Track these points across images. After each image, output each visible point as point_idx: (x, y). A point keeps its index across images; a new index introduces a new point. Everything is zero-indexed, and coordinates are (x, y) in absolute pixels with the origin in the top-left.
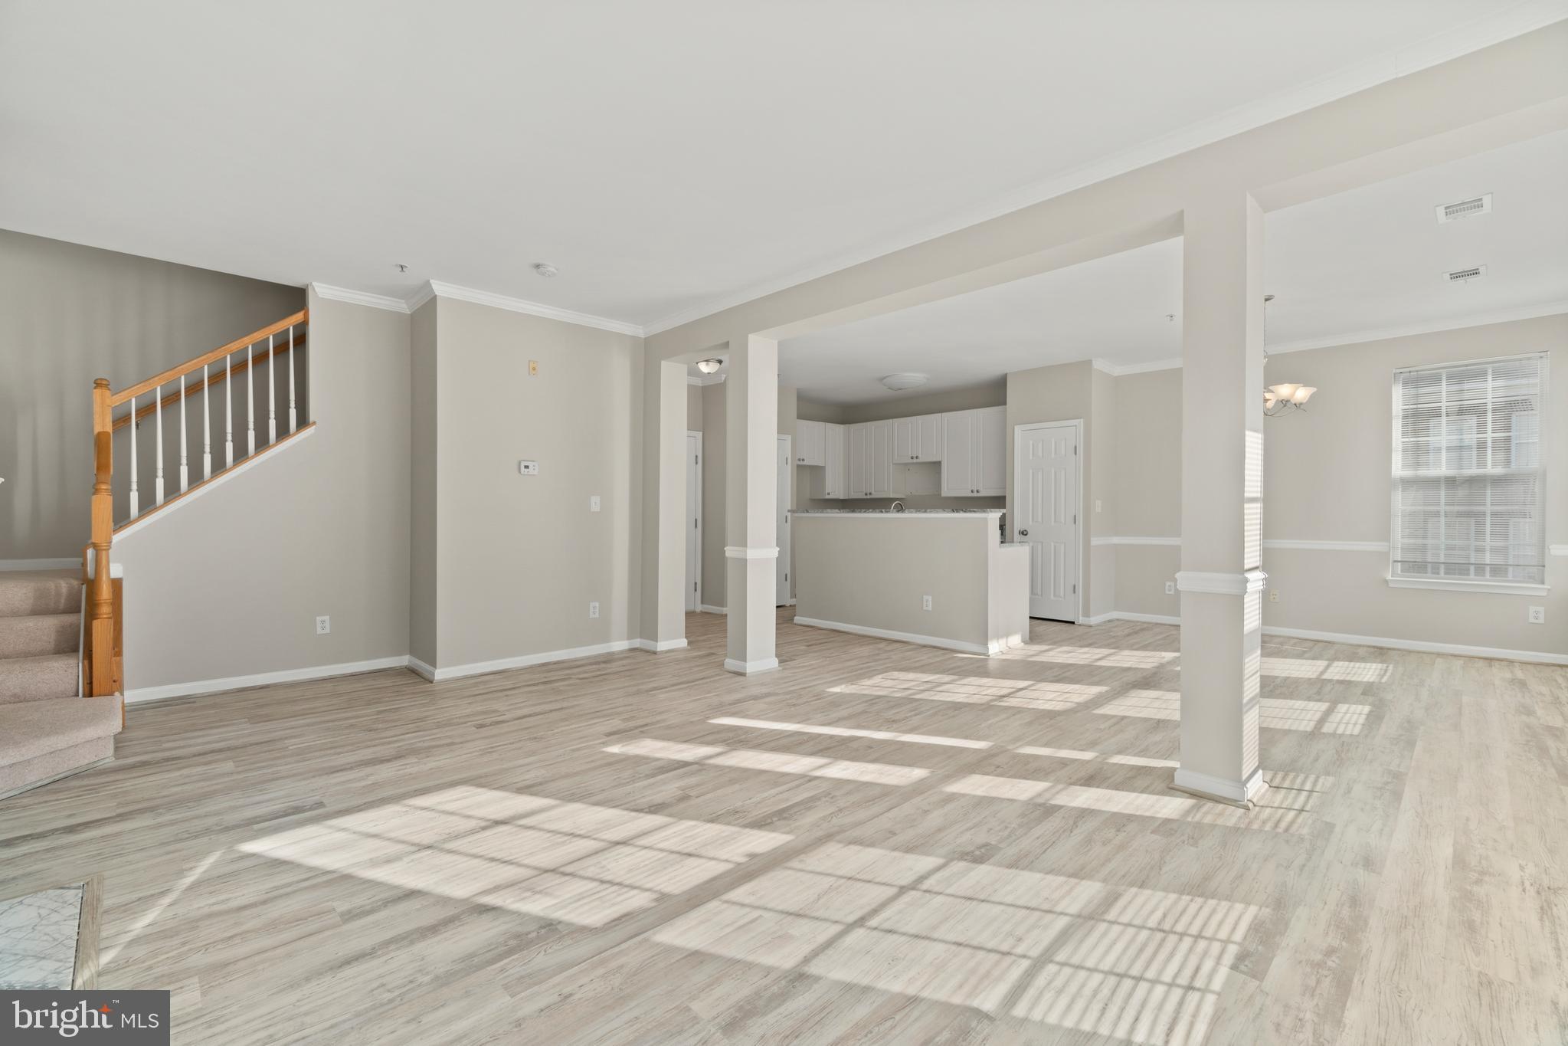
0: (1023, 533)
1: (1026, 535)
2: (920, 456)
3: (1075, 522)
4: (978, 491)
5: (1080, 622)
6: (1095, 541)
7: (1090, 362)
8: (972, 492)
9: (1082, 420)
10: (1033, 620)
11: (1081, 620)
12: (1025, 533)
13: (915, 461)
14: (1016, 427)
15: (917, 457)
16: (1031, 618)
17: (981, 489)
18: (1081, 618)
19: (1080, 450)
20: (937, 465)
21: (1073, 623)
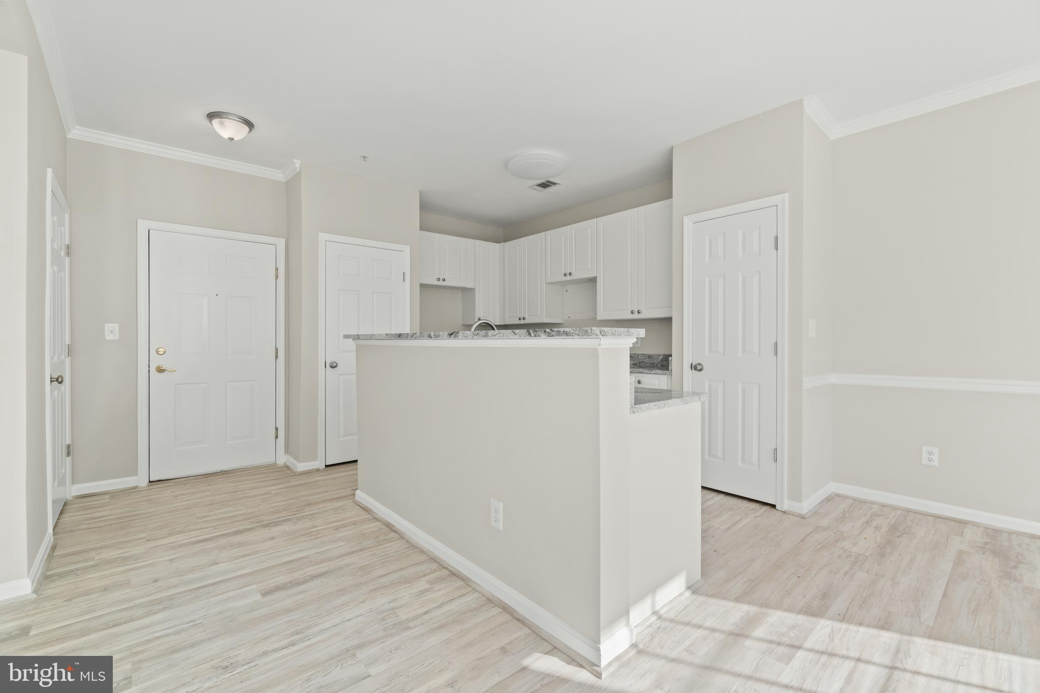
0: (696, 369)
1: (700, 370)
2: (573, 272)
3: (776, 353)
4: (639, 313)
5: (785, 508)
6: (808, 383)
7: (800, 103)
8: (632, 312)
9: (787, 195)
10: (706, 492)
11: (784, 504)
12: (699, 367)
13: (568, 278)
14: (684, 217)
15: (570, 274)
16: (703, 488)
17: (643, 310)
18: (786, 501)
19: (784, 242)
20: (593, 281)
21: (774, 506)
